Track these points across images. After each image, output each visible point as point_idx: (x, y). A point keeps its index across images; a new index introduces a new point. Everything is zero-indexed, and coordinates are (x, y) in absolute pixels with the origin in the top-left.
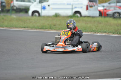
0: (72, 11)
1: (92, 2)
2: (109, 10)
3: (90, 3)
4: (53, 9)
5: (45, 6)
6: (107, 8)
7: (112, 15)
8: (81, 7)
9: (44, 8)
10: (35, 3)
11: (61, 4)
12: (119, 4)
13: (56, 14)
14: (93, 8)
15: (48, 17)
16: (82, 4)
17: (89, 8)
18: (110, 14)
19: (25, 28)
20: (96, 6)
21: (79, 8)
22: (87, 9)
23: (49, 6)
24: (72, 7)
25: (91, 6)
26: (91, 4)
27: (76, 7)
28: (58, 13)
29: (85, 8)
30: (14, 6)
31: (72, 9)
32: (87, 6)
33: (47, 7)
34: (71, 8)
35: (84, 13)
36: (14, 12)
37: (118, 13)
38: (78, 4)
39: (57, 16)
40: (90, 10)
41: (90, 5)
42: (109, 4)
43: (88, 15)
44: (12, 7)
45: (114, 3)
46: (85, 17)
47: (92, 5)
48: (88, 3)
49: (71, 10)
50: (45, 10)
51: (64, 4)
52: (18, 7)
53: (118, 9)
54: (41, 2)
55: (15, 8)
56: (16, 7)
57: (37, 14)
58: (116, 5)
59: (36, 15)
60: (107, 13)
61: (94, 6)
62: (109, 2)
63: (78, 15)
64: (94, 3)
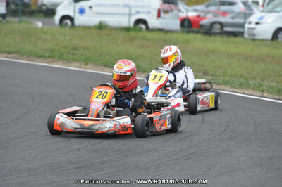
0: (130, 18)
1: (169, 3)
2: (204, 18)
3: (163, 5)
4: (98, 13)
5: (84, 8)
6: (202, 15)
7: (208, 27)
8: (149, 13)
9: (82, 11)
11: (113, 5)
12: (223, 8)
13: (100, 23)
14: (170, 14)
15: (87, 28)
16: (149, 6)
17: (162, 15)
19: (9, 53)
20: (175, 12)
21: (144, 13)
22: (159, 15)
23: (91, 7)
24: (130, 11)
25: (166, 12)
26: (166, 6)
27: (138, 12)
28: (104, 22)
29: (155, 13)
30: (44, 5)
31: (130, 15)
32: (159, 11)
33: (87, 10)
34: (128, 12)
35: (153, 22)
36: (42, 15)
37: (220, 24)
38: (143, 6)
39: (101, 26)
40: (164, 18)
41: (165, 9)
42: (207, 6)
43: (160, 27)
44: (40, 6)
45: (216, 5)
46: (152, 30)
47: (169, 9)
48: (161, 5)
49: (127, 17)
50: (84, 15)
51: (118, 5)
52: (49, 7)
55: (44, 8)
56: (47, 8)
57: (69, 22)
58: (219, 10)
59: (67, 24)
60: (201, 23)
61: (172, 11)
62: (206, 4)
64: (172, 6)
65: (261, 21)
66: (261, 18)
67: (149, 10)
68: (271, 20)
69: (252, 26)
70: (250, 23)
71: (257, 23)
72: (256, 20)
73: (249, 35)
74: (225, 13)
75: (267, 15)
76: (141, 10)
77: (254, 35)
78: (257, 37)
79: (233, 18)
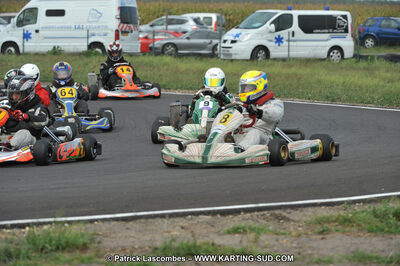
0: (88, 41)
1: (127, 23)
2: (154, 40)
3: (122, 25)
4: (46, 38)
6: (150, 36)
8: (105, 35)
10: (9, 26)
11: (62, 28)
12: (170, 27)
13: (54, 48)
14: (129, 34)
16: (106, 27)
17: (121, 37)
18: (156, 48)
20: (135, 33)
21: (99, 35)
22: (117, 38)
23: (37, 31)
24: (88, 33)
25: (125, 33)
26: (125, 27)
27: (93, 35)
28: (58, 47)
29: (113, 35)
31: (88, 37)
32: (117, 31)
33: (33, 34)
37: (174, 45)
38: (99, 27)
40: (123, 40)
41: (124, 30)
42: (152, 26)
45: (162, 25)
47: (128, 29)
48: (119, 26)
49: (86, 40)
50: (29, 40)
51: (69, 28)
53: (172, 36)
54: (20, 23)
57: (12, 49)
58: (167, 29)
59: (10, 51)
60: (151, 45)
61: (132, 31)
63: (99, 50)
64: (132, 26)
65: (237, 39)
66: (238, 35)
67: (105, 32)
68: (249, 36)
69: (228, 44)
70: (225, 41)
71: (233, 42)
72: (233, 39)
73: (224, 54)
74: (176, 34)
75: (244, 32)
76: (97, 32)
77: (231, 55)
78: (233, 57)
79: (188, 38)
